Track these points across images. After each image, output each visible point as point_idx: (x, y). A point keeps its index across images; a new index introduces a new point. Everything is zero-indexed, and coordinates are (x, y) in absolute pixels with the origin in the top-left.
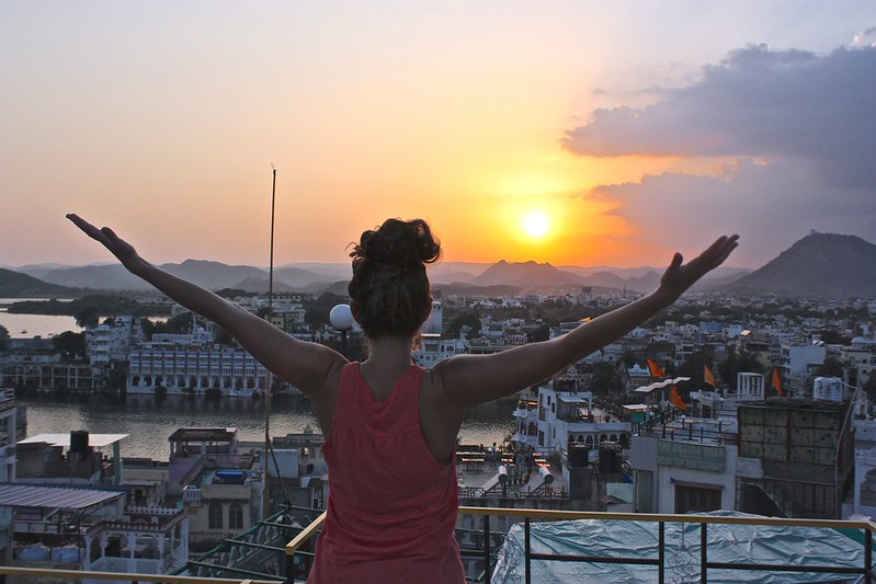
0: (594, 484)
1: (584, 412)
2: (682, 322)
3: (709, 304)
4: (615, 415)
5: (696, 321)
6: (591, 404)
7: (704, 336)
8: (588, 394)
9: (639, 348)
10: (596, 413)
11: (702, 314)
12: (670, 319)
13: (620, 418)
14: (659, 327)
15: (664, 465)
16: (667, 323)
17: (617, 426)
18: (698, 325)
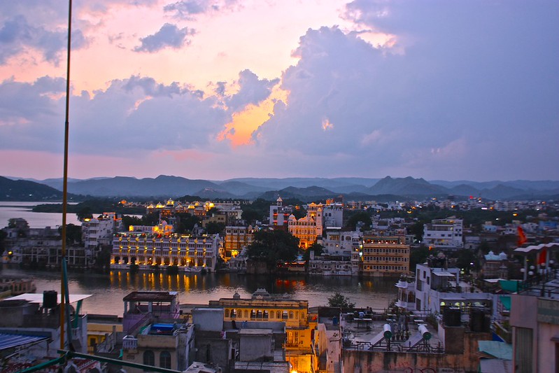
0: (466, 341)
1: (453, 284)
2: (525, 221)
3: (545, 208)
4: (478, 287)
5: (537, 221)
6: (458, 278)
7: (544, 232)
8: (456, 270)
9: (493, 239)
10: (463, 285)
11: (540, 215)
12: (515, 218)
13: (482, 290)
14: (507, 225)
16: (514, 221)
17: (481, 295)
18: (538, 224)
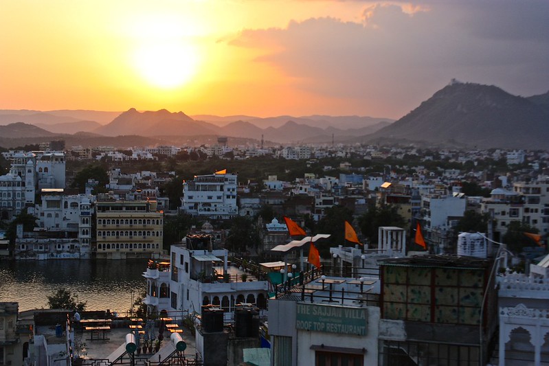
0: (230, 350)
1: (220, 271)
2: (321, 174)
3: (349, 155)
4: (253, 273)
5: (336, 173)
6: (226, 261)
7: (345, 189)
8: (224, 252)
9: (277, 201)
10: (233, 271)
11: (342, 165)
12: (309, 171)
13: (258, 277)
14: (297, 180)
15: (303, 330)
16: (306, 175)
17: (255, 285)
18: (338, 177)
